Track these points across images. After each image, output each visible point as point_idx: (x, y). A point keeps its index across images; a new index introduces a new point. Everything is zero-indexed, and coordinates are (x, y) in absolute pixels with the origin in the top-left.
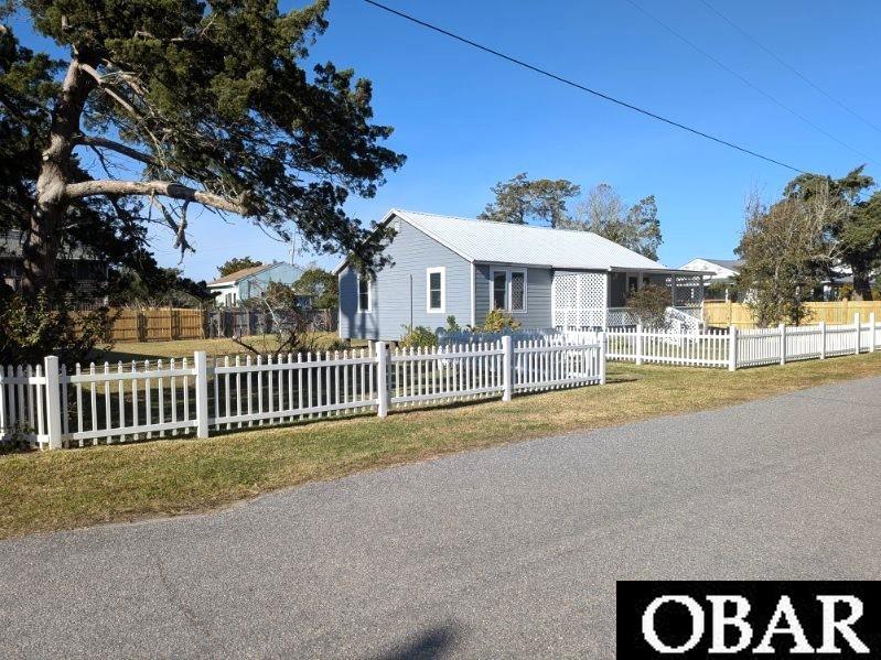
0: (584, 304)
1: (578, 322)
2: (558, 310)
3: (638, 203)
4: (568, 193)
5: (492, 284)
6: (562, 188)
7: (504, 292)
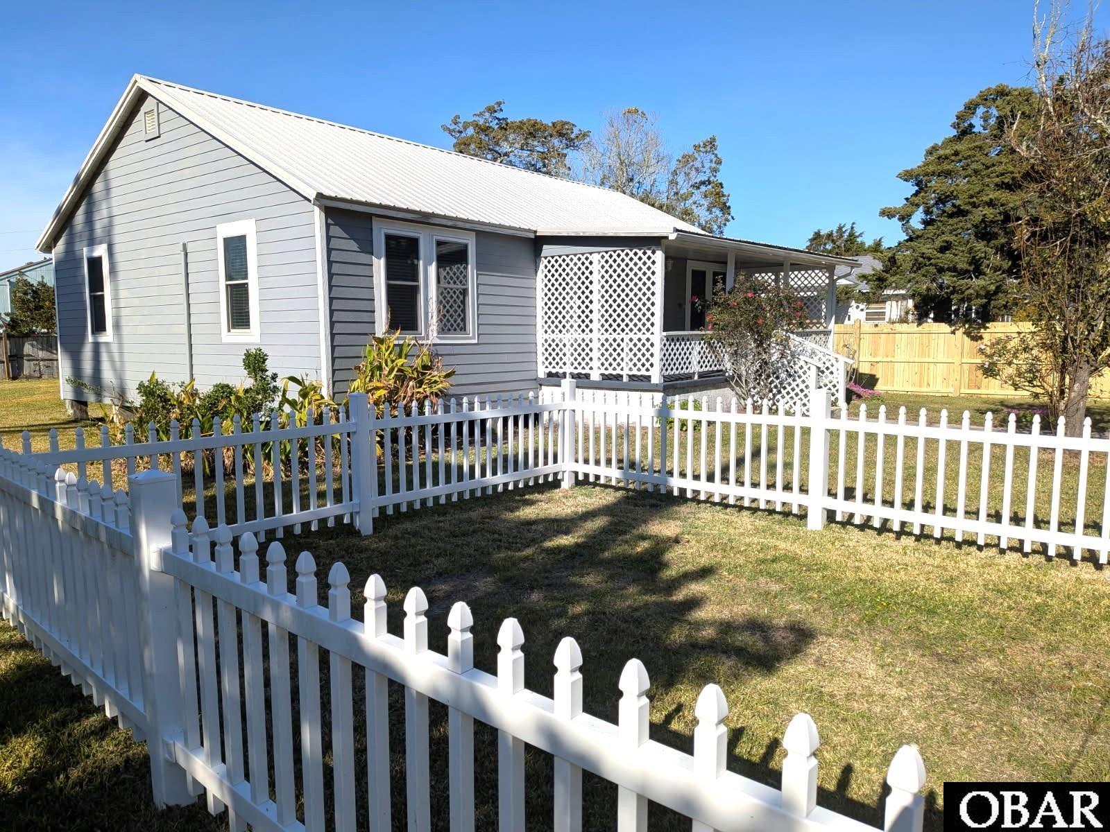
0: (607, 326)
1: (595, 364)
2: (550, 336)
3: (690, 151)
4: (571, 144)
5: (379, 266)
6: (561, 135)
7: (415, 290)
